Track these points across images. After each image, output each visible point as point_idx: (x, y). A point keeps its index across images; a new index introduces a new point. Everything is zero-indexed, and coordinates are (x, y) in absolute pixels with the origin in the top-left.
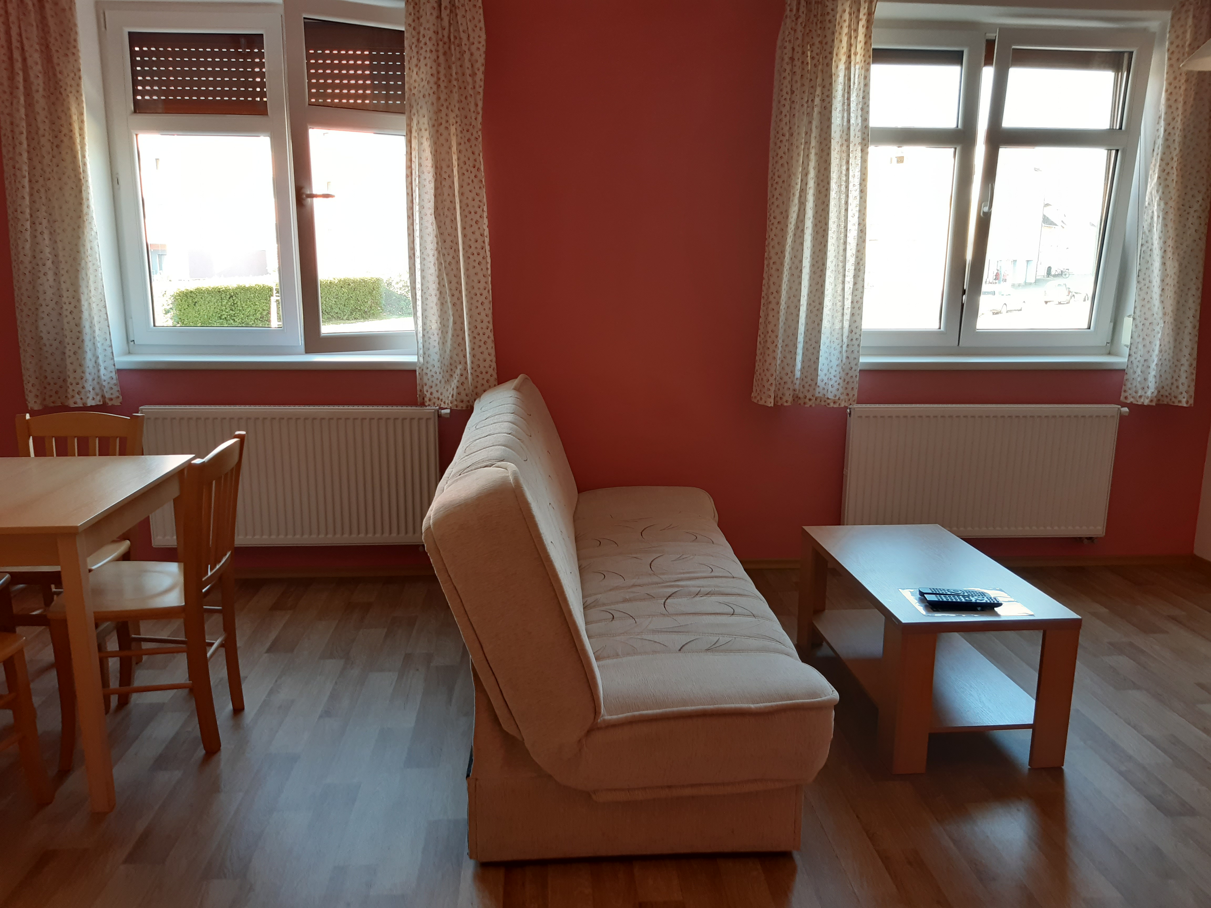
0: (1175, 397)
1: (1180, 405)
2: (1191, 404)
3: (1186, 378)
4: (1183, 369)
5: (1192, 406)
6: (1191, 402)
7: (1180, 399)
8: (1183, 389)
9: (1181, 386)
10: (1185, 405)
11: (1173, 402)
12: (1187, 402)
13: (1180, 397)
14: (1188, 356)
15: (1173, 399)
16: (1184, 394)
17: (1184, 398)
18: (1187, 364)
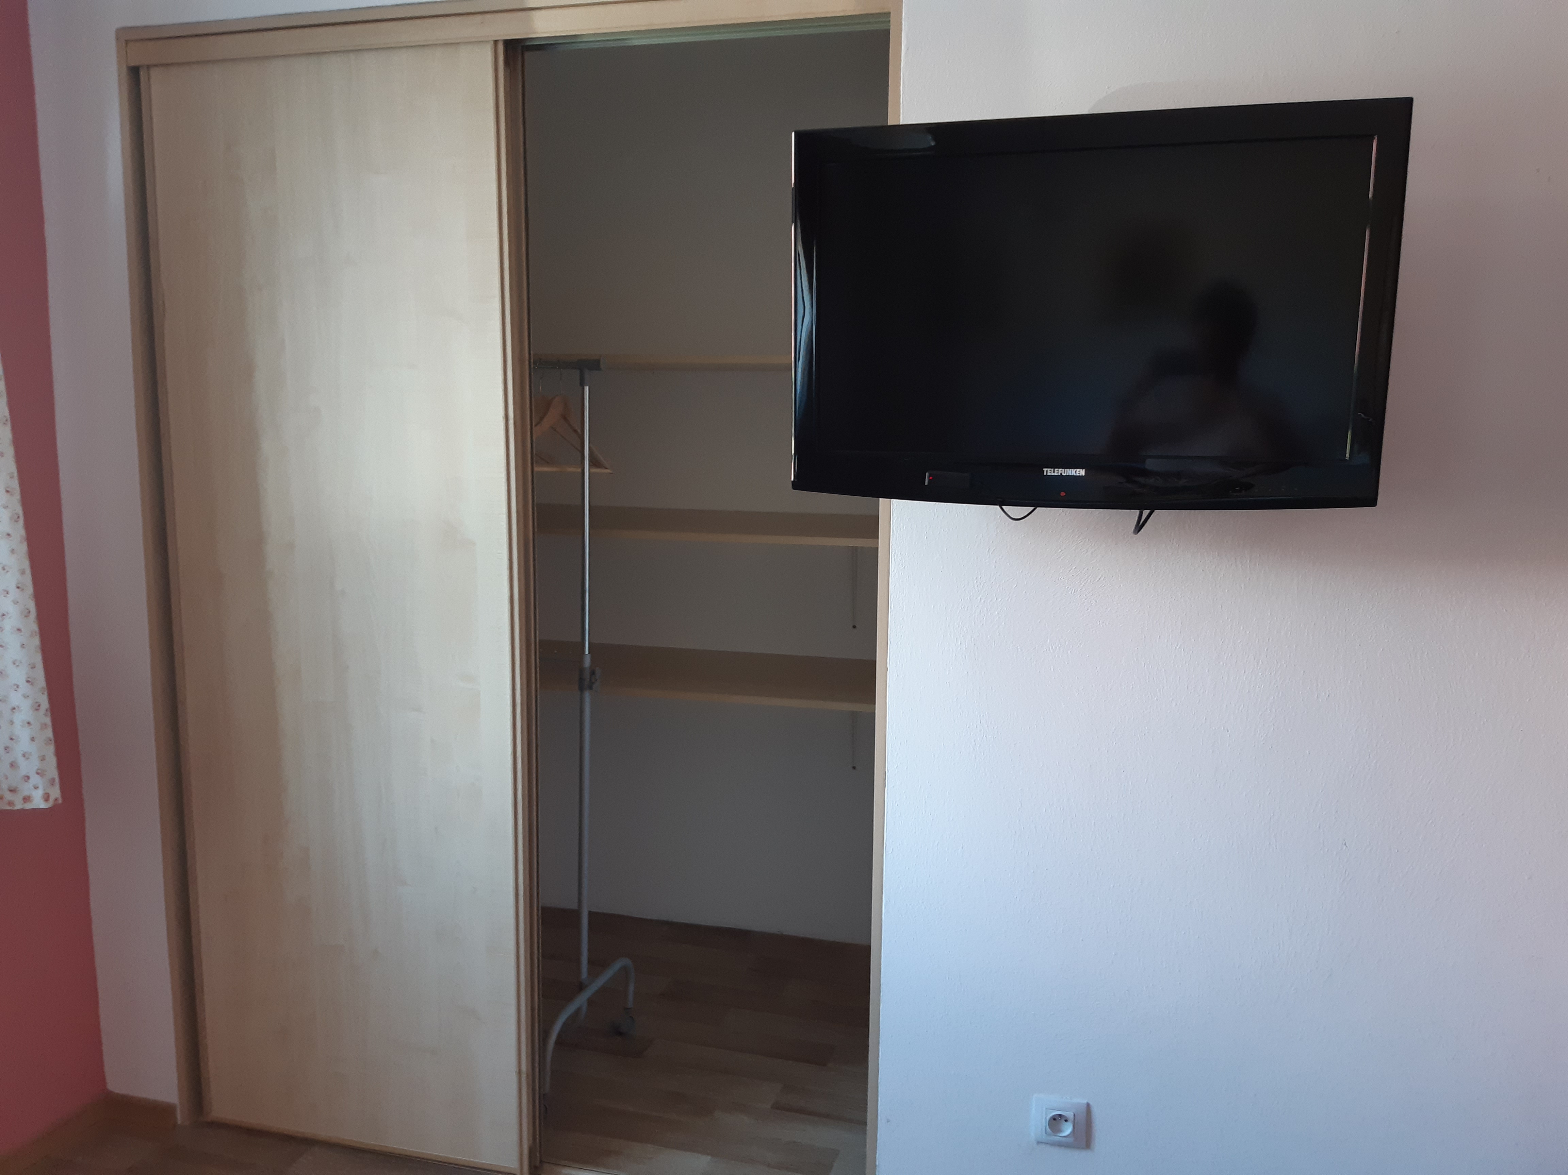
0: (13, 790)
1: (29, 806)
2: (56, 800)
3: (33, 739)
4: (20, 718)
5: (60, 801)
6: (56, 793)
7: (26, 793)
8: (28, 767)
9: (22, 762)
10: (43, 805)
11: (10, 803)
12: (46, 798)
13: (26, 789)
14: (24, 688)
15: (8, 796)
16: (35, 779)
17: (36, 788)
18: (25, 706)
